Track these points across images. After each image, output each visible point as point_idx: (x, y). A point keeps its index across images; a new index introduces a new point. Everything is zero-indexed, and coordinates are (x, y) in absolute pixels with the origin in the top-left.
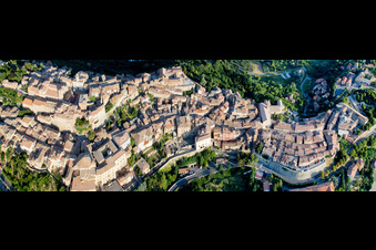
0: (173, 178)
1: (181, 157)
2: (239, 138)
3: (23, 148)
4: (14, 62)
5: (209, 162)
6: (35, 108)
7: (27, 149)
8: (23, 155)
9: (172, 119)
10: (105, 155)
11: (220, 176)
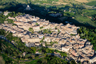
0: (51, 52)
1: (57, 49)
2: (76, 57)
3: (12, 32)
4: (14, 12)
5: (64, 56)
6: (18, 24)
7: (13, 32)
8: (11, 33)
9: (60, 38)
10: (33, 37)
11: (63, 61)
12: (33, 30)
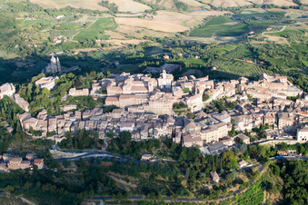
12: (189, 110)
